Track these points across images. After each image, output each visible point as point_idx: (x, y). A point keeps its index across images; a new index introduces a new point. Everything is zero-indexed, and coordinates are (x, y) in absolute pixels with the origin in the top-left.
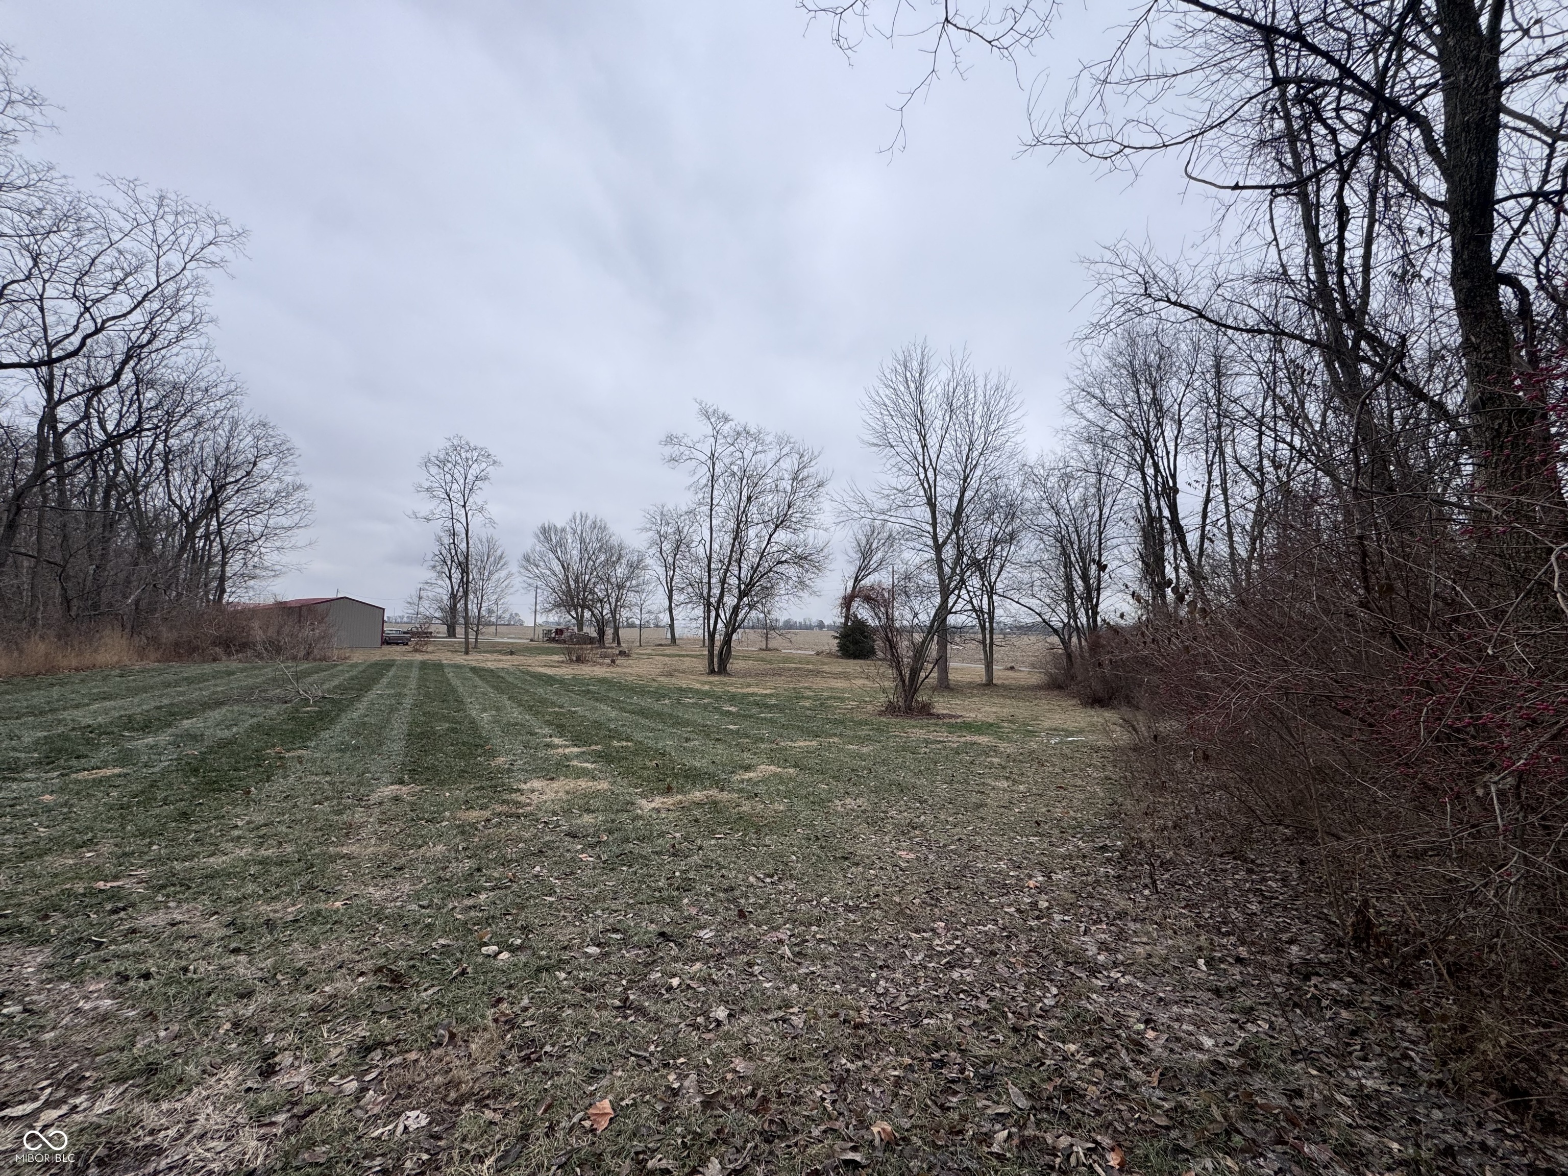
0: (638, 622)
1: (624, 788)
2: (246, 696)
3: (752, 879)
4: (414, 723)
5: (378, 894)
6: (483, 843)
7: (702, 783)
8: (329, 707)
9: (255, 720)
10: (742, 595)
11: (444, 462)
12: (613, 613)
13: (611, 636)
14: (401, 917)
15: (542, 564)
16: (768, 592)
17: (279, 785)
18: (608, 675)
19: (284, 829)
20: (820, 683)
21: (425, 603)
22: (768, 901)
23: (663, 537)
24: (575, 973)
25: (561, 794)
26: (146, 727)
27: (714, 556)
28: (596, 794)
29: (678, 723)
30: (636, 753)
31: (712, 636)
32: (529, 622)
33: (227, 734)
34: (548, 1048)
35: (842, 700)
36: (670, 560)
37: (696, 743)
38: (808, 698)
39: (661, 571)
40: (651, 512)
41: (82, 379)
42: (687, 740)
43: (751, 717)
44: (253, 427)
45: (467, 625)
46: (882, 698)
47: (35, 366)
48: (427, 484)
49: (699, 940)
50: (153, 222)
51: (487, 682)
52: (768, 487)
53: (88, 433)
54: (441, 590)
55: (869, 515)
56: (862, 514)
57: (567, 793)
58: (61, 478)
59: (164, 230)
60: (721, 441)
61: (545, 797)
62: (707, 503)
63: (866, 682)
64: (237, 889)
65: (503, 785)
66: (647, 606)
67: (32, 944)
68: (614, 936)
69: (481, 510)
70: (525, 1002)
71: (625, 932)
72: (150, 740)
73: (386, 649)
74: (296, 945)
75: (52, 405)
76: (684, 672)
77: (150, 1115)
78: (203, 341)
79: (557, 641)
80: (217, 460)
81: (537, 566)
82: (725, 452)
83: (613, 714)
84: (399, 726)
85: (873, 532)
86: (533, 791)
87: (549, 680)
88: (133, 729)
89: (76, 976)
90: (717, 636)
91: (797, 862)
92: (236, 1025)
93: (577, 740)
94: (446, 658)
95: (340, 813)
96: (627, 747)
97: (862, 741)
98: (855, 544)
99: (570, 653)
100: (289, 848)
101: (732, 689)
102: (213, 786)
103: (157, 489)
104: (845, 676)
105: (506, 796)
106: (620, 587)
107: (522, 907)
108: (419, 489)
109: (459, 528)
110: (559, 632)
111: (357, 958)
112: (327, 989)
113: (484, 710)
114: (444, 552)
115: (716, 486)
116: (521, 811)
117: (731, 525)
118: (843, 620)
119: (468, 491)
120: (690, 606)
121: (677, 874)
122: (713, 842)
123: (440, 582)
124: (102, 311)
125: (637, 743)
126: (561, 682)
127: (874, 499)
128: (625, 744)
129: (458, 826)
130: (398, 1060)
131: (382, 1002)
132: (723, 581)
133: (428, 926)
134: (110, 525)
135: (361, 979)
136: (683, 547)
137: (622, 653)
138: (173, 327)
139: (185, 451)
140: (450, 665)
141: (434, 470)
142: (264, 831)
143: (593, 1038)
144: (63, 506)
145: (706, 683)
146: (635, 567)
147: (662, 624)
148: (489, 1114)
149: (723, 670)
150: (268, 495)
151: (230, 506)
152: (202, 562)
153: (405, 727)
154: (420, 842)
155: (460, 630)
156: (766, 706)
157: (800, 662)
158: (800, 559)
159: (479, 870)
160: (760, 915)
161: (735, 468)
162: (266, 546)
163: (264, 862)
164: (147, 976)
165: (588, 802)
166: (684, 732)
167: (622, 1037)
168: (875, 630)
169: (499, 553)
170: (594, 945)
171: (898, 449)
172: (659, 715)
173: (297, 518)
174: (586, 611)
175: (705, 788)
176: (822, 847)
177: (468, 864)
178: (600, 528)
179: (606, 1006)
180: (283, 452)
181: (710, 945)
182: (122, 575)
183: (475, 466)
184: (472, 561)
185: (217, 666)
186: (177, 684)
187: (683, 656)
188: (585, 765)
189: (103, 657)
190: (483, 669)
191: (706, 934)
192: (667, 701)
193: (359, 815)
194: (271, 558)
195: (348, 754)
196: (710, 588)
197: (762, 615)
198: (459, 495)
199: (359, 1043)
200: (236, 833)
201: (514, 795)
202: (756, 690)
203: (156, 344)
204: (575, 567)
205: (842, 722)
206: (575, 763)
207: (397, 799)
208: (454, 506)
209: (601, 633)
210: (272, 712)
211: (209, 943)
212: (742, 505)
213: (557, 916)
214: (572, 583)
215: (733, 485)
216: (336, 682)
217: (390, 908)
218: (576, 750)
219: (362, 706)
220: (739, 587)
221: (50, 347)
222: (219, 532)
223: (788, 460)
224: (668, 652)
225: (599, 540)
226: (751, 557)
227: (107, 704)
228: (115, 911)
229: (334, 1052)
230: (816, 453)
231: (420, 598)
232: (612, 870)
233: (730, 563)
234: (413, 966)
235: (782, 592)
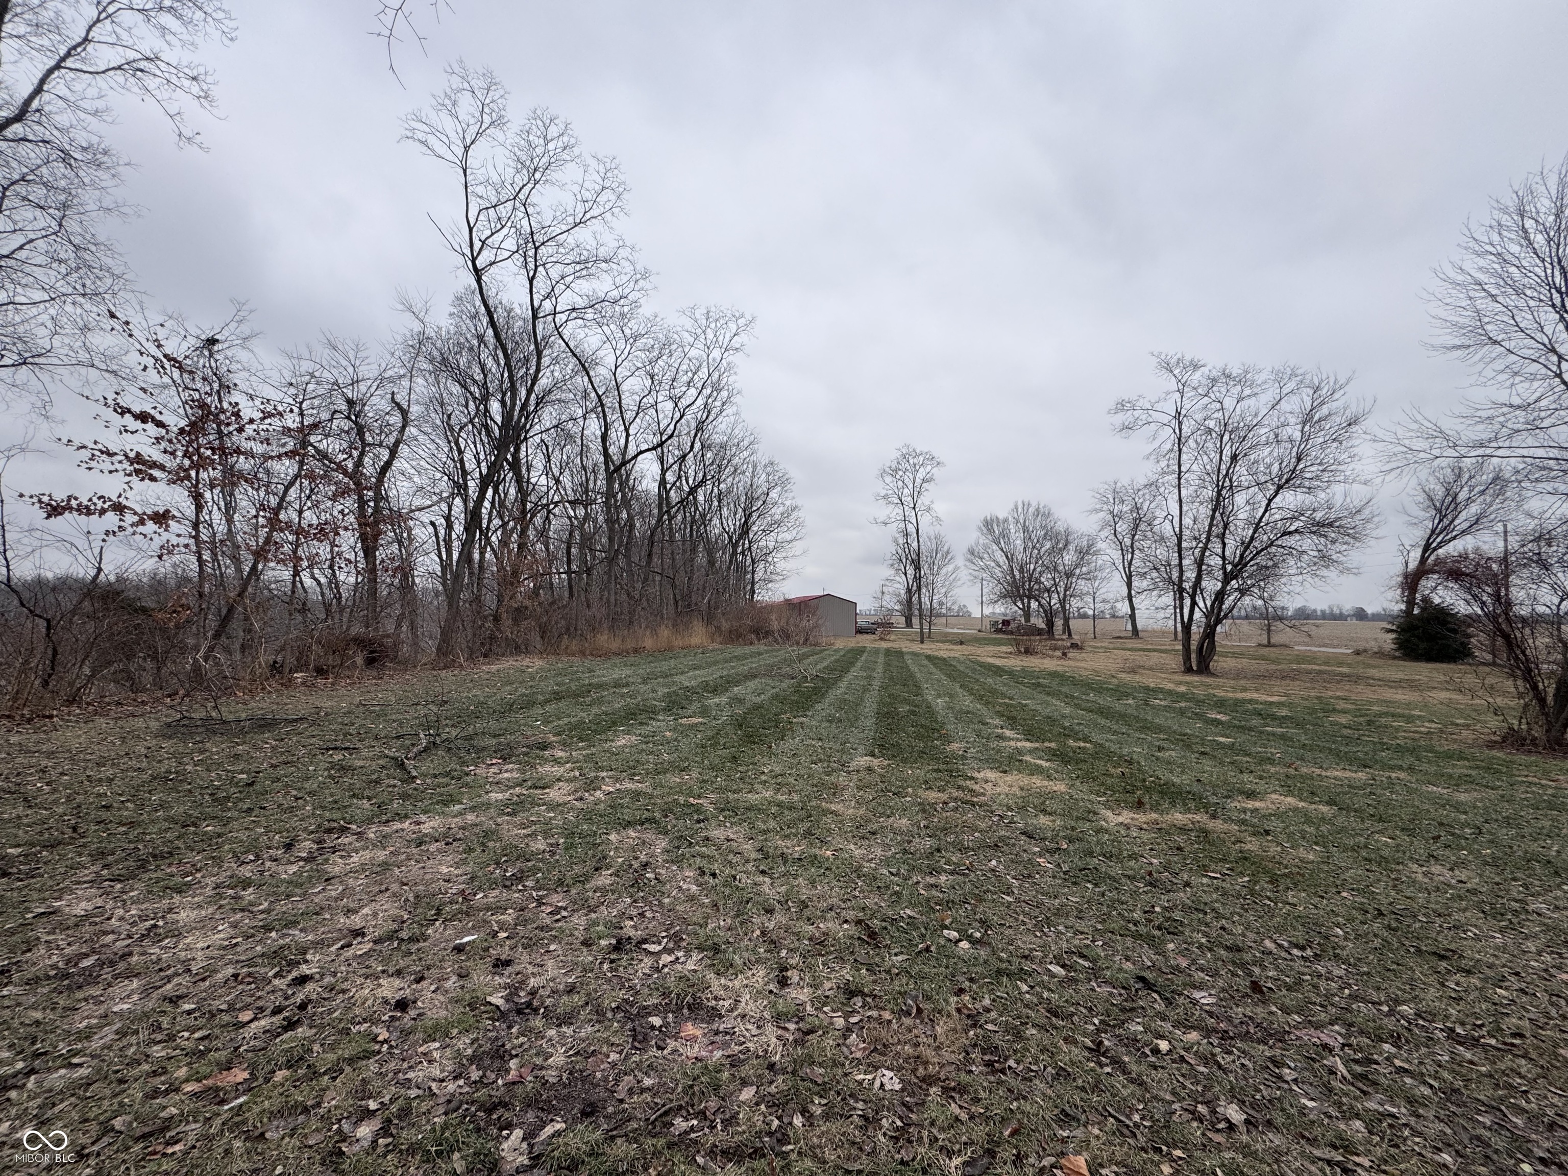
0: (1091, 613)
1: (1083, 793)
2: (769, 672)
3: (1268, 943)
4: (881, 703)
5: (858, 852)
6: (941, 825)
7: (1185, 805)
8: (820, 684)
9: (774, 691)
10: (1227, 578)
11: (896, 471)
12: (1062, 602)
13: (1061, 628)
14: (875, 879)
15: (986, 556)
16: (1268, 573)
17: (790, 744)
18: (1059, 669)
19: (791, 780)
20: (1363, 693)
21: (887, 597)
22: (1299, 982)
23: (1116, 517)
24: (1038, 989)
25: (1016, 790)
26: (715, 690)
27: (1186, 532)
28: (1053, 795)
29: (1146, 727)
30: (1095, 756)
31: (1187, 628)
32: (976, 613)
33: (758, 700)
34: (1011, 1062)
35: (1410, 719)
36: (1128, 541)
37: (1173, 753)
38: (1344, 712)
39: (1117, 555)
40: (1102, 491)
41: (676, 452)
42: (1160, 749)
43: (1250, 729)
44: (765, 466)
45: (921, 615)
46: (1494, 722)
47: (654, 448)
48: (883, 493)
49: (1195, 1002)
50: (704, 332)
51: (941, 670)
52: (1264, 438)
53: (680, 488)
54: (898, 586)
55: (1451, 452)
56: (1436, 452)
57: (1022, 789)
58: (670, 520)
59: (710, 336)
60: (1189, 393)
61: (998, 790)
62: (1173, 472)
63: (1455, 696)
64: (764, 822)
65: (958, 771)
66: (1101, 594)
67: (660, 833)
68: (1081, 961)
69: (928, 510)
70: (987, 1002)
71: (1094, 961)
72: (717, 700)
73: (860, 637)
74: (801, 879)
75: (664, 472)
76: (1151, 669)
77: (716, 984)
78: (735, 408)
79: (1004, 632)
80: (746, 495)
81: (981, 558)
82: (1194, 407)
83: (1067, 711)
84: (870, 705)
85: (1459, 476)
86: (987, 782)
87: (998, 671)
88: (708, 692)
89: (679, 861)
90: (1194, 628)
91: (1346, 939)
92: (763, 933)
93: (1029, 735)
94: (905, 646)
95: (828, 774)
96: (1085, 748)
97: (1458, 782)
98: (1421, 497)
99: (1018, 645)
100: (796, 797)
101: (1221, 694)
102: (751, 739)
103: (716, 521)
104: (1412, 685)
105: (962, 783)
106: (1069, 575)
107: (980, 900)
108: (877, 497)
109: (911, 529)
110: (1006, 623)
111: (843, 906)
112: (821, 925)
113: (939, 696)
114: (900, 551)
115: (1184, 449)
116: (975, 799)
117: (1209, 493)
118: (1403, 607)
119: (916, 493)
120: (1155, 593)
121: (1157, 909)
122: (1205, 880)
123: (898, 578)
124: (684, 402)
125: (1096, 744)
126: (1011, 673)
127: (1460, 428)
128: (1082, 744)
129: (920, 804)
130: (874, 1013)
131: (862, 952)
132: (1200, 563)
133: (896, 893)
134: (694, 550)
135: (845, 926)
136: (1143, 526)
137: (1074, 646)
138: (718, 403)
139: (729, 491)
140: (908, 653)
141: (888, 479)
142: (780, 780)
143: (1062, 1074)
144: (672, 540)
145: (1181, 683)
146: (1085, 553)
147: (1120, 614)
148: (954, 1108)
149: (1204, 668)
150: (777, 517)
151: (755, 528)
152: (741, 570)
153: (875, 706)
154: (889, 812)
155: (916, 621)
156: (1274, 717)
157: (1326, 663)
158: (1319, 527)
159: (939, 850)
160: (1291, 999)
161: (1211, 424)
162: (777, 556)
163: (779, 805)
164: (714, 875)
165: (1043, 803)
166: (1155, 739)
167: (1096, 1087)
168: (1472, 619)
169: (946, 548)
170: (1058, 964)
171: (1510, 345)
172: (1122, 717)
173: (794, 532)
174: (1032, 601)
175: (1189, 811)
176: (1389, 928)
177: (929, 843)
178: (1044, 514)
179: (1075, 1042)
180: (784, 482)
181: (1211, 1014)
182: (701, 583)
183: (922, 470)
184: (923, 558)
185: (753, 648)
186: (730, 660)
187: (1149, 650)
188: (1039, 762)
189: (695, 640)
190: (937, 658)
191: (1205, 998)
192: (1131, 701)
193: (842, 779)
194: (781, 565)
195: (834, 725)
196: (1181, 572)
197: (1260, 602)
198: (910, 498)
199: (845, 984)
200: (763, 778)
201: (968, 782)
202: (1255, 696)
203: (711, 418)
204: (1020, 556)
205: (1412, 751)
206: (1028, 758)
207: (869, 769)
208: (906, 508)
209: (1050, 624)
210: (784, 685)
211: (747, 861)
212: (1223, 467)
213: (1016, 920)
214: (1017, 573)
215: (1210, 445)
216: (825, 664)
217: (867, 867)
218: (1028, 745)
219: (843, 684)
220: (1224, 568)
221: (661, 434)
222: (750, 549)
223: (1294, 399)
224: (1130, 646)
225: (1043, 527)
226: (1240, 530)
227: (697, 672)
228: (698, 821)
229: (827, 985)
230: (1342, 381)
231: (883, 593)
232: (1075, 883)
233: (1208, 539)
234: (886, 928)
235: (1293, 571)
